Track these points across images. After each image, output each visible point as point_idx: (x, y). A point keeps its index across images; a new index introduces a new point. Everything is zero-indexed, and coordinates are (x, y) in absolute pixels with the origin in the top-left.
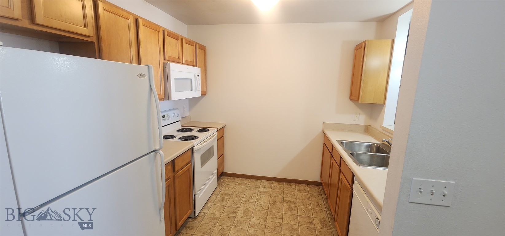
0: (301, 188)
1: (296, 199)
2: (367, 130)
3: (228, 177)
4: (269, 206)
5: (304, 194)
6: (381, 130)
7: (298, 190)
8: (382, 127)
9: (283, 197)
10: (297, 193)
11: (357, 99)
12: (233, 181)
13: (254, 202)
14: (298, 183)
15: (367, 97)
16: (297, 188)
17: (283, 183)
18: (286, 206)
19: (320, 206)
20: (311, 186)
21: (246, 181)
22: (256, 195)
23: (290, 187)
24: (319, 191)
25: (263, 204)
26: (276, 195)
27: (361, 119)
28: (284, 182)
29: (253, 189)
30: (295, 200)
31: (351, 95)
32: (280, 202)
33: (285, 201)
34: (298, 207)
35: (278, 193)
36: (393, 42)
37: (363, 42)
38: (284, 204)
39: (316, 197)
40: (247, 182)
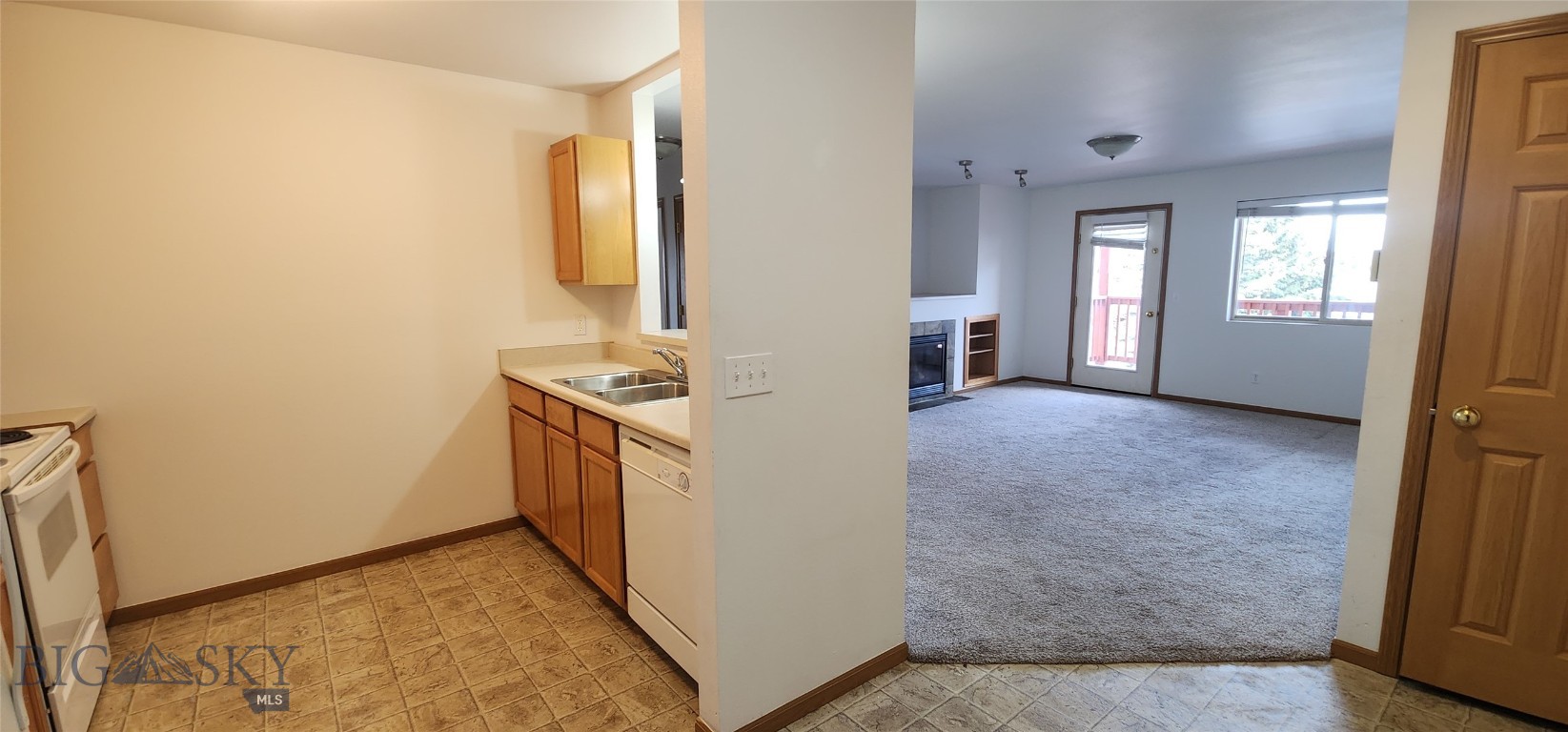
0: (466, 550)
1: (462, 577)
2: (608, 352)
3: (149, 620)
4: (379, 626)
5: (480, 559)
6: (638, 343)
7: (458, 559)
8: (639, 335)
9: (417, 591)
10: (458, 565)
11: (579, 278)
12: (182, 622)
13: (321, 639)
14: (450, 544)
15: (600, 270)
16: (453, 554)
17: (400, 559)
18: (437, 606)
19: (536, 567)
20: (491, 536)
21: (252, 602)
22: (317, 620)
23: (428, 560)
24: (520, 539)
25: (356, 630)
26: (390, 593)
27: (590, 329)
28: (402, 556)
29: (293, 611)
30: (461, 582)
31: (559, 270)
32: (414, 604)
33: (431, 595)
34: (476, 593)
35: (393, 587)
36: (630, 144)
37: (569, 139)
38: (429, 602)
39: (516, 554)
40: (256, 604)
